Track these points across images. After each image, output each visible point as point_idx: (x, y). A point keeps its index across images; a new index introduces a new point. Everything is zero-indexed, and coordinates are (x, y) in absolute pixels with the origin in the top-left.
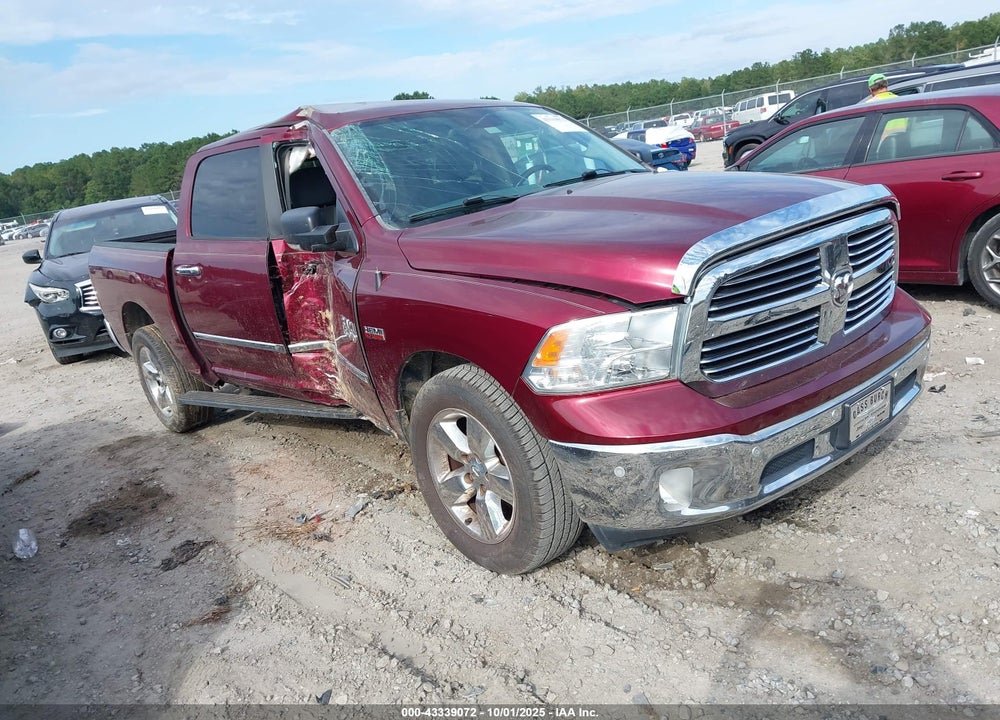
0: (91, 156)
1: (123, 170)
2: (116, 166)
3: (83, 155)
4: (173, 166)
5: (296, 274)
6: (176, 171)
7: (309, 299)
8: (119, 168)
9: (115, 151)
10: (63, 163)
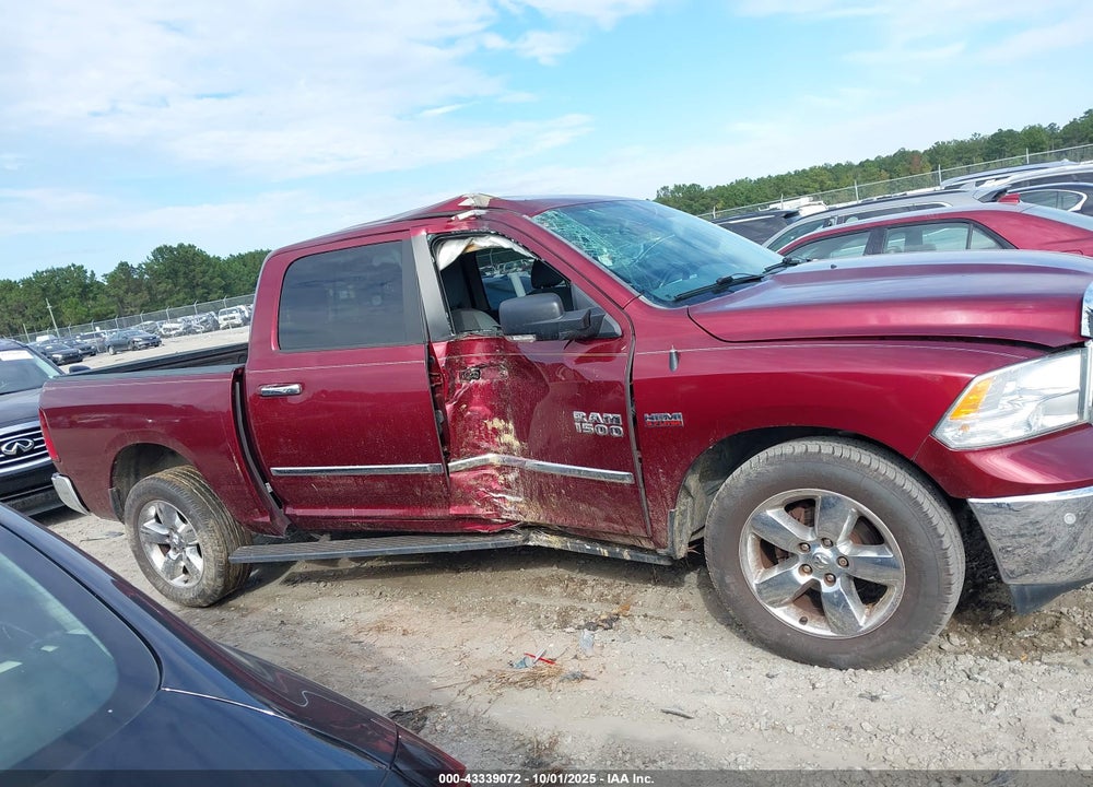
5: (458, 381)
7: (472, 408)
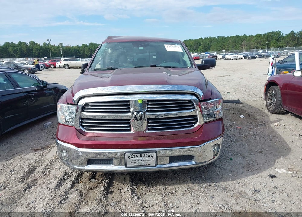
0: (203, 38)
1: (210, 43)
2: (209, 42)
3: (202, 38)
4: (223, 44)
6: (224, 45)
8: (209, 43)
9: (210, 37)
10: (196, 40)
